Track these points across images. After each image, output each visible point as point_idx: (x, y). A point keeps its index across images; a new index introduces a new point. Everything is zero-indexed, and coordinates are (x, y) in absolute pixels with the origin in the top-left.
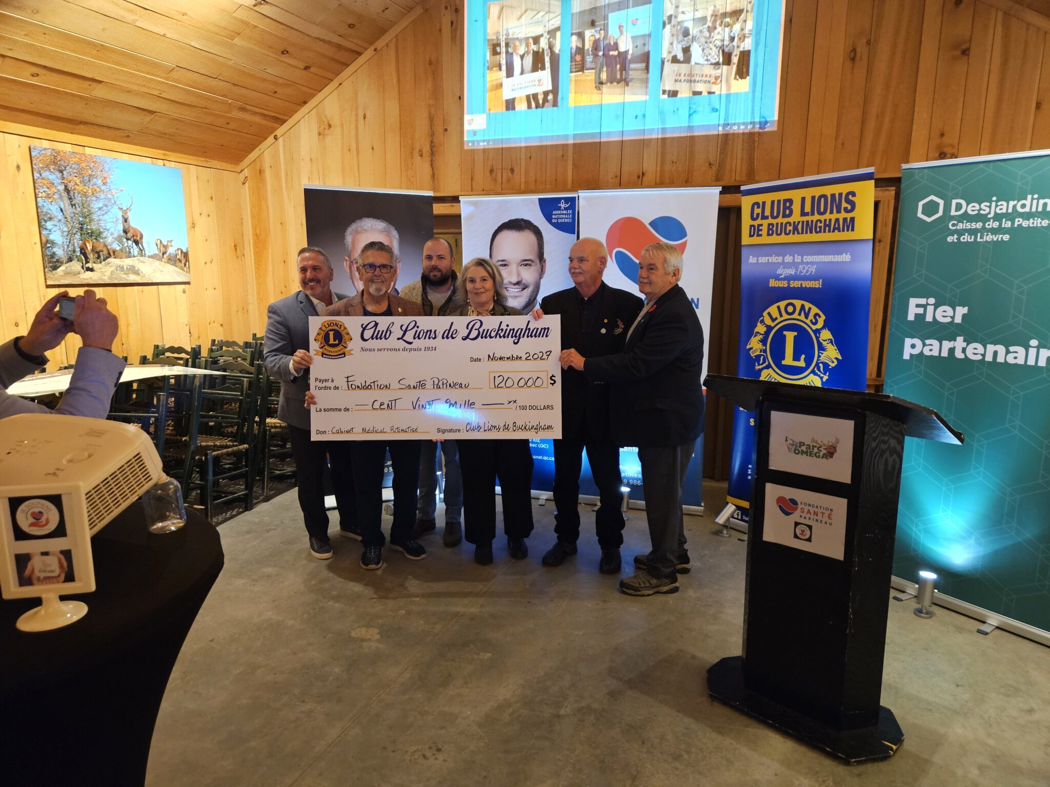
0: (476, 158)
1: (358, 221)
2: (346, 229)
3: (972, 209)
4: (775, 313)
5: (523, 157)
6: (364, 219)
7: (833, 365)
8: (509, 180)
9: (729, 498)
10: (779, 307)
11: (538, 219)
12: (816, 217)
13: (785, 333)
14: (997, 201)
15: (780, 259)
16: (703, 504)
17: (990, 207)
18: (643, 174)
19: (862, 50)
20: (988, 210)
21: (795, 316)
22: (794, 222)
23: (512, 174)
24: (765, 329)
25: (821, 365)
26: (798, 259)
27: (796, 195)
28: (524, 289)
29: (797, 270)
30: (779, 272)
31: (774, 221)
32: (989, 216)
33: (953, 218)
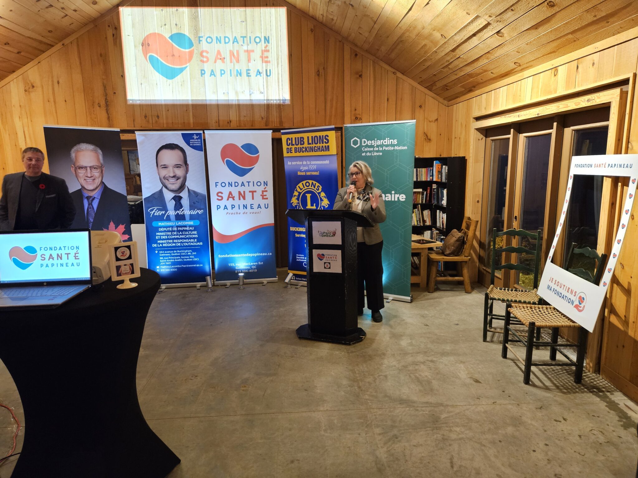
0: (135, 110)
1: (78, 145)
2: (71, 150)
3: (369, 143)
4: (301, 187)
5: (164, 110)
6: (81, 144)
7: (326, 207)
8: (156, 122)
9: (289, 271)
10: (303, 184)
11: (182, 143)
12: (314, 145)
13: (306, 195)
14: (377, 140)
15: (301, 163)
16: (277, 277)
17: (375, 142)
18: (230, 121)
19: (321, 71)
20: (374, 143)
21: (310, 187)
22: (305, 147)
23: (158, 118)
24: (298, 194)
25: (322, 207)
26: (309, 163)
27: (305, 135)
28: (178, 179)
29: (308, 167)
30: (301, 168)
31: (297, 147)
32: (375, 146)
33: (363, 146)
